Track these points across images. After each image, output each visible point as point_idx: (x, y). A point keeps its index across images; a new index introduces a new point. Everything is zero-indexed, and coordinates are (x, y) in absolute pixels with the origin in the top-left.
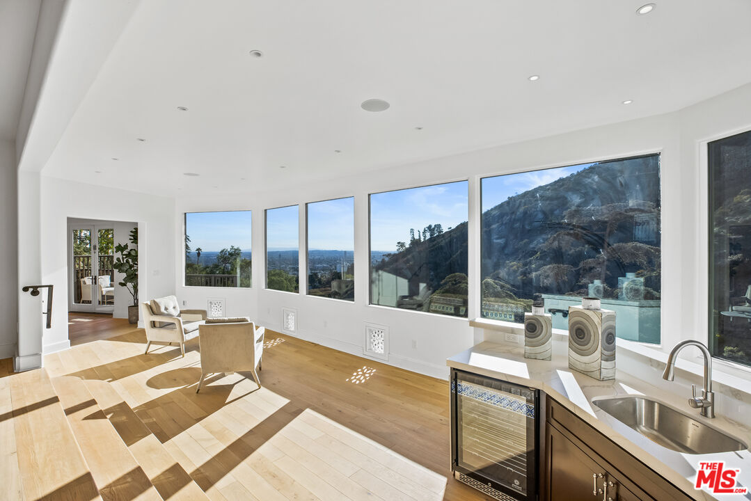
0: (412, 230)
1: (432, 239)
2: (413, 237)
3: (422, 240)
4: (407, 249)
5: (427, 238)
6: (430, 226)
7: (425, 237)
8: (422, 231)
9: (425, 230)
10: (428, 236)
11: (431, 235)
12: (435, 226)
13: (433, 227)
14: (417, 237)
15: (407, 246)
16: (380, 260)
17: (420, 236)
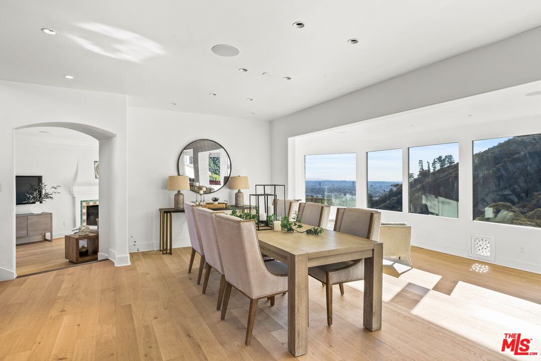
0: (421, 162)
1: (442, 170)
2: (422, 169)
3: (432, 171)
4: (415, 180)
5: (437, 169)
6: (440, 157)
7: (435, 168)
8: (431, 162)
9: (435, 162)
10: (438, 167)
11: (441, 166)
12: (446, 157)
13: (443, 158)
14: (426, 168)
15: (416, 177)
16: (388, 190)
17: (429, 167)
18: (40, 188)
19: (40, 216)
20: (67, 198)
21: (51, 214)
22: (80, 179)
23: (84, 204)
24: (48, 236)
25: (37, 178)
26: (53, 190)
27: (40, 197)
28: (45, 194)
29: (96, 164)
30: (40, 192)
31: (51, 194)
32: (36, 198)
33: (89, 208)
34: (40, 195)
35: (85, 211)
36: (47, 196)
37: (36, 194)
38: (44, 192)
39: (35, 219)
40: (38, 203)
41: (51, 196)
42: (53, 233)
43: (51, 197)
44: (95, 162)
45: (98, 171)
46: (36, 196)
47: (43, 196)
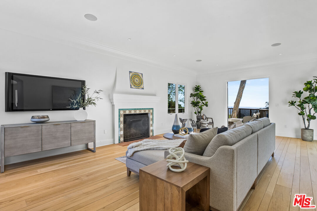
18: (83, 92)
19: (83, 124)
20: (108, 106)
21: (94, 121)
22: (118, 87)
23: (122, 112)
24: (91, 146)
25: (81, 82)
26: (96, 95)
27: (83, 102)
28: (88, 99)
29: (131, 74)
30: (83, 96)
32: (80, 103)
33: (125, 116)
34: (84, 100)
35: (122, 119)
36: (90, 102)
37: (79, 98)
38: (86, 98)
39: (79, 127)
40: (81, 109)
41: (94, 101)
42: (97, 142)
43: (94, 104)
44: (130, 72)
45: (132, 81)
46: (80, 101)
47: (86, 101)
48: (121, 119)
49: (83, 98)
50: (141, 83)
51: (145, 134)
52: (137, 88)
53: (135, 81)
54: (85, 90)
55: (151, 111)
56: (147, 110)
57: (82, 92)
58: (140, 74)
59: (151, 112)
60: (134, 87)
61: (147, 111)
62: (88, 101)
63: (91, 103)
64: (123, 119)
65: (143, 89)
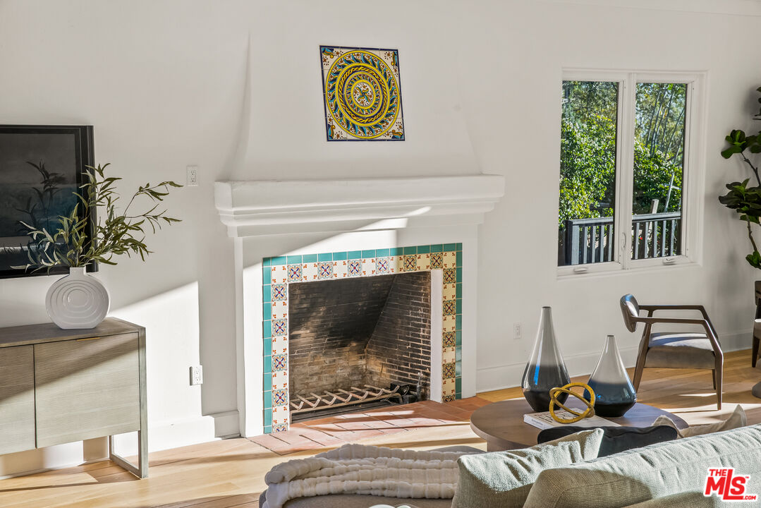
18: (83, 193)
23: (280, 275)
25: (70, 139)
26: (146, 202)
27: (88, 240)
28: (111, 222)
29: (331, 61)
30: (87, 214)
31: (137, 227)
32: (72, 245)
33: (300, 292)
34: (88, 230)
35: (281, 310)
36: (117, 236)
37: (68, 223)
39: (69, 360)
40: (78, 271)
41: (136, 235)
43: (137, 245)
44: (326, 50)
45: (337, 99)
46: (70, 238)
47: (101, 235)
48: (274, 310)
49: (88, 221)
50: (390, 103)
51: (413, 388)
52: (361, 136)
53: (356, 99)
54: (95, 184)
55: (449, 259)
56: (423, 256)
57: (79, 191)
58: (382, 55)
59: (450, 266)
60: (345, 135)
61: (423, 263)
62: (107, 237)
63: (126, 242)
64: (287, 311)
65: (398, 137)
